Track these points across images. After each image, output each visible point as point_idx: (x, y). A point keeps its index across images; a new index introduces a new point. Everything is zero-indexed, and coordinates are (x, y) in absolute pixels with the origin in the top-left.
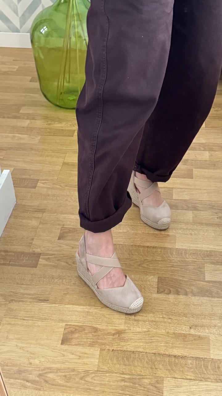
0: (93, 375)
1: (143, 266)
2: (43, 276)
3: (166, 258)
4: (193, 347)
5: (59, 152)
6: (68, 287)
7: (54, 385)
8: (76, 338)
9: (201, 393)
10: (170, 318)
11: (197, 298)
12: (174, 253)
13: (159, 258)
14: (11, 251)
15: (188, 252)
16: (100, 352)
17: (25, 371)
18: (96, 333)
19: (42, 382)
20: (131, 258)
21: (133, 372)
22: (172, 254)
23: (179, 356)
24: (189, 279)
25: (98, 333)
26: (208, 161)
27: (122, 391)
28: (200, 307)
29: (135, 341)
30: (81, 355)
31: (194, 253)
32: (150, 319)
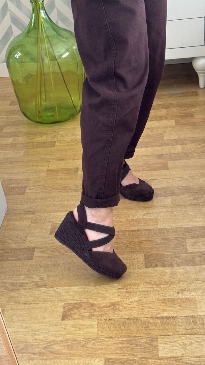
0: (94, 342)
1: (130, 247)
2: (39, 266)
3: (150, 238)
4: (181, 308)
5: (43, 161)
6: (63, 272)
7: (59, 354)
8: (76, 313)
9: (192, 345)
10: (159, 287)
11: (181, 267)
12: (157, 233)
13: (144, 239)
14: (7, 249)
15: (169, 231)
16: (98, 323)
17: (31, 346)
18: (93, 308)
19: (47, 353)
20: (118, 242)
21: (130, 334)
22: (155, 234)
23: (170, 317)
24: (173, 253)
25: (95, 307)
26: (181, 153)
27: (121, 352)
28: (185, 275)
29: (129, 310)
30: (81, 326)
31: (175, 231)
32: (140, 290)
